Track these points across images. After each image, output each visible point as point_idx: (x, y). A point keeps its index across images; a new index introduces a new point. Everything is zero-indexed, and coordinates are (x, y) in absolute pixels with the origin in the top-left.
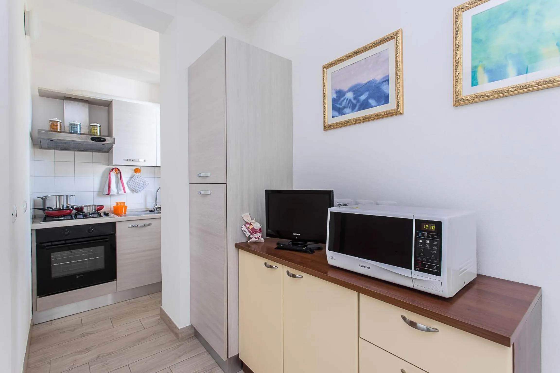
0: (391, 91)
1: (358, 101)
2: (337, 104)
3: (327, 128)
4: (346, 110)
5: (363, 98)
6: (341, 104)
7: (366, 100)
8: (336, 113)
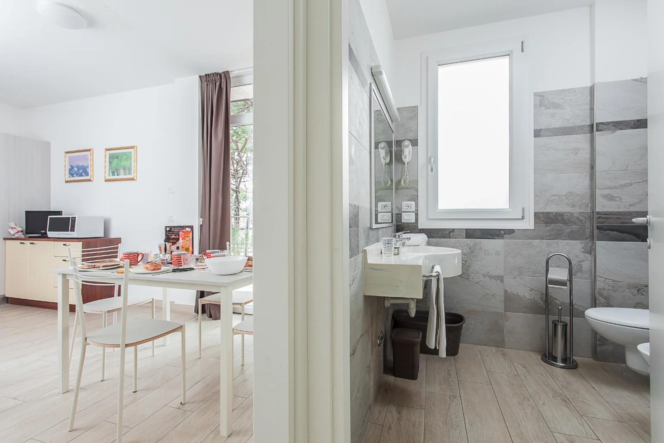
0: (89, 170)
1: (79, 172)
2: (71, 171)
3: (67, 182)
4: (75, 175)
5: (81, 171)
6: (72, 172)
7: (81, 173)
8: (70, 176)
